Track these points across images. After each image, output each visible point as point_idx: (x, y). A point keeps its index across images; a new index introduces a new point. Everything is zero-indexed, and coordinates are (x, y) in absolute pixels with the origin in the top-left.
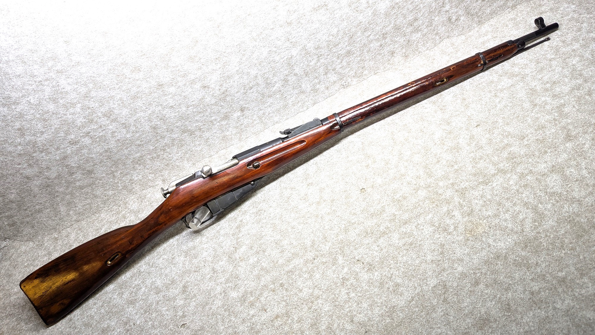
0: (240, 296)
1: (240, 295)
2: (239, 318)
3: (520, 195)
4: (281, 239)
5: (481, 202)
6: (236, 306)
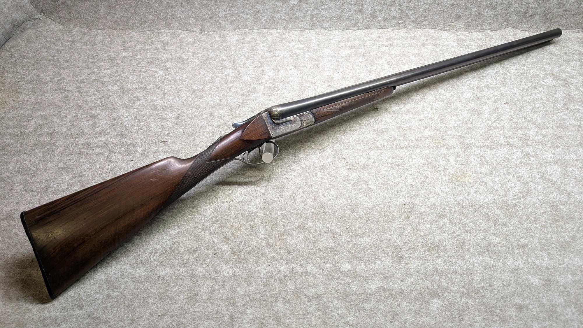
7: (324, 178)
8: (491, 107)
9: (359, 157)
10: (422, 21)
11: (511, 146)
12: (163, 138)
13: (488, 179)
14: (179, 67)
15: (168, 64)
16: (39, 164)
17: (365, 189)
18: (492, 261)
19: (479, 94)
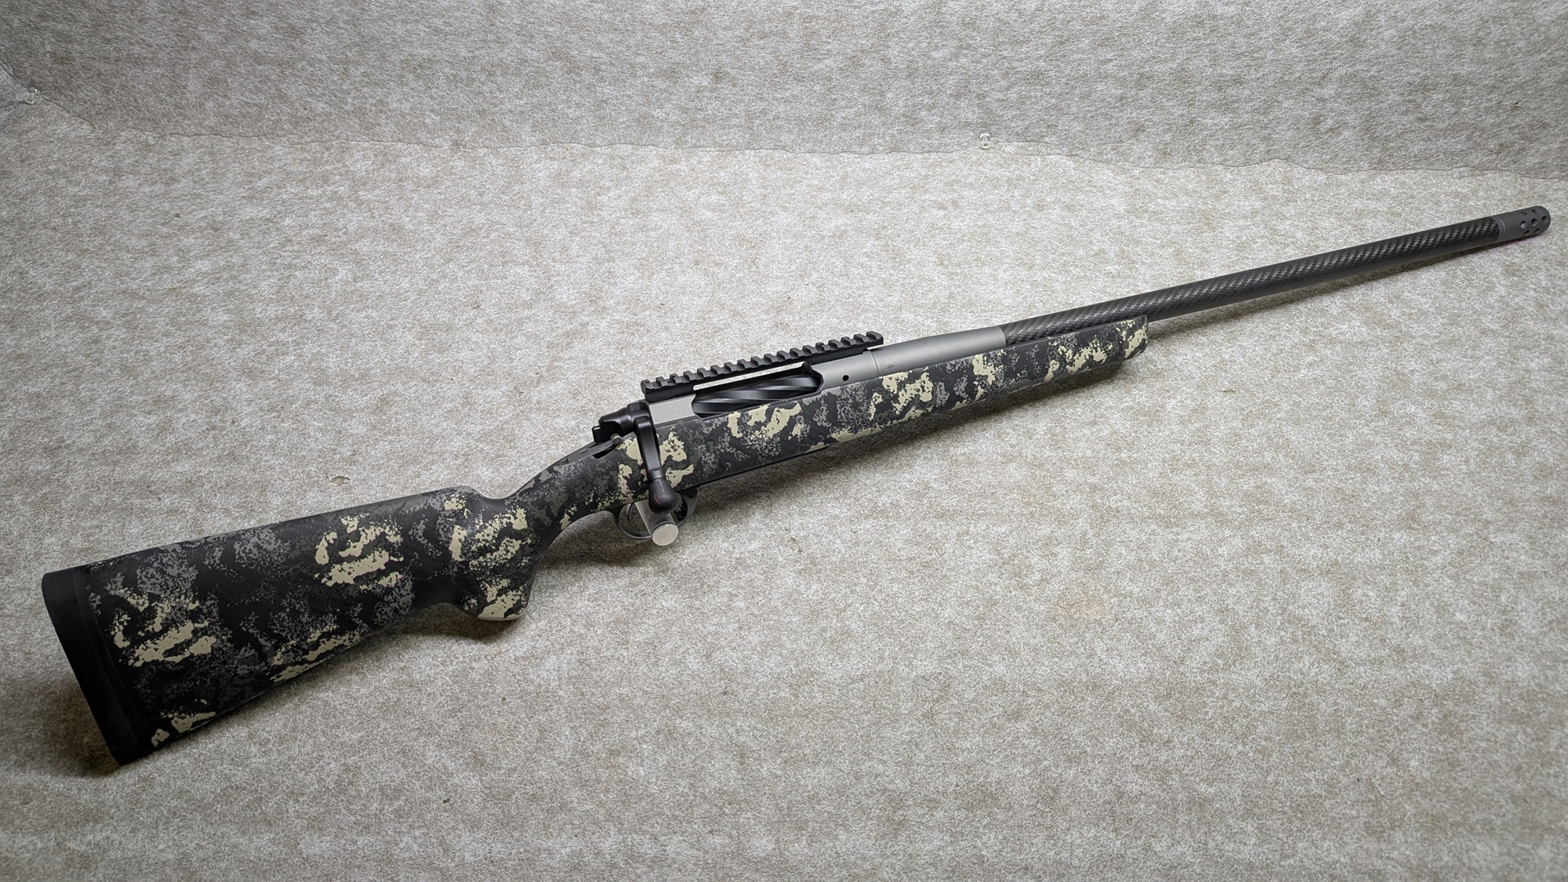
7: (736, 596)
8: (1189, 402)
9: (831, 537)
10: (1042, 136)
11: (1220, 518)
12: (339, 468)
13: (1146, 614)
14: (391, 255)
15: (364, 247)
16: (21, 536)
17: (836, 629)
18: (1118, 843)
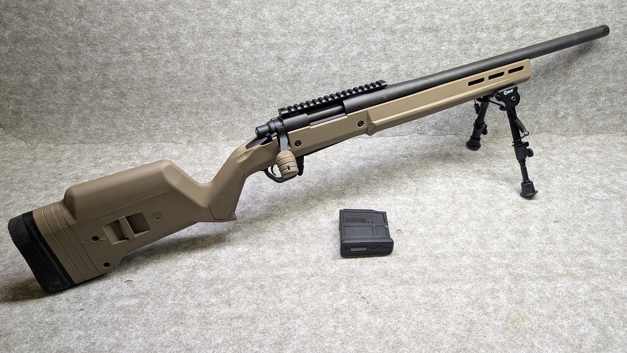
0: (209, 279)
1: (210, 277)
2: (195, 300)
3: (587, 307)
4: (284, 241)
5: (537, 296)
6: (198, 287)
8: (539, 226)
9: (383, 295)
10: (443, 127)
12: (128, 276)
19: (521, 212)
